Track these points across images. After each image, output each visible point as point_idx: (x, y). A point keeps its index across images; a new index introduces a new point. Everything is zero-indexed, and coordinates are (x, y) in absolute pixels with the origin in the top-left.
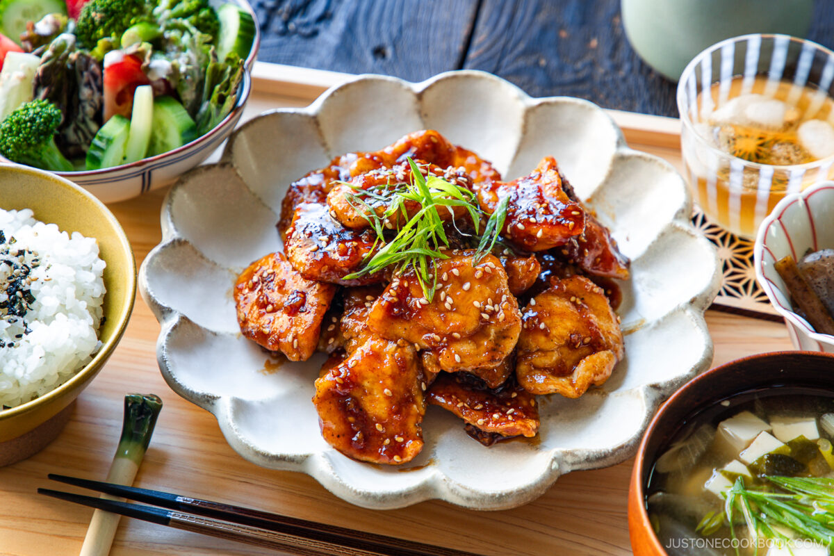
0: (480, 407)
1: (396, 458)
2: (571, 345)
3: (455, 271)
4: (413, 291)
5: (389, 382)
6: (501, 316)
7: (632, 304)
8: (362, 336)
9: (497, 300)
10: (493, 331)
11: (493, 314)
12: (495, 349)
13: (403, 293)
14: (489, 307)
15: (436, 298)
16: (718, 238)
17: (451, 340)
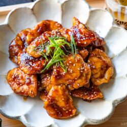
0: (86, 94)
1: (71, 116)
2: (102, 69)
3: (70, 62)
4: (61, 71)
5: (62, 96)
6: (86, 70)
7: (108, 50)
8: (50, 86)
9: (83, 66)
10: (84, 74)
11: (83, 70)
12: (86, 79)
13: (58, 72)
14: (82, 69)
15: (68, 71)
16: (119, 23)
17: (75, 80)
